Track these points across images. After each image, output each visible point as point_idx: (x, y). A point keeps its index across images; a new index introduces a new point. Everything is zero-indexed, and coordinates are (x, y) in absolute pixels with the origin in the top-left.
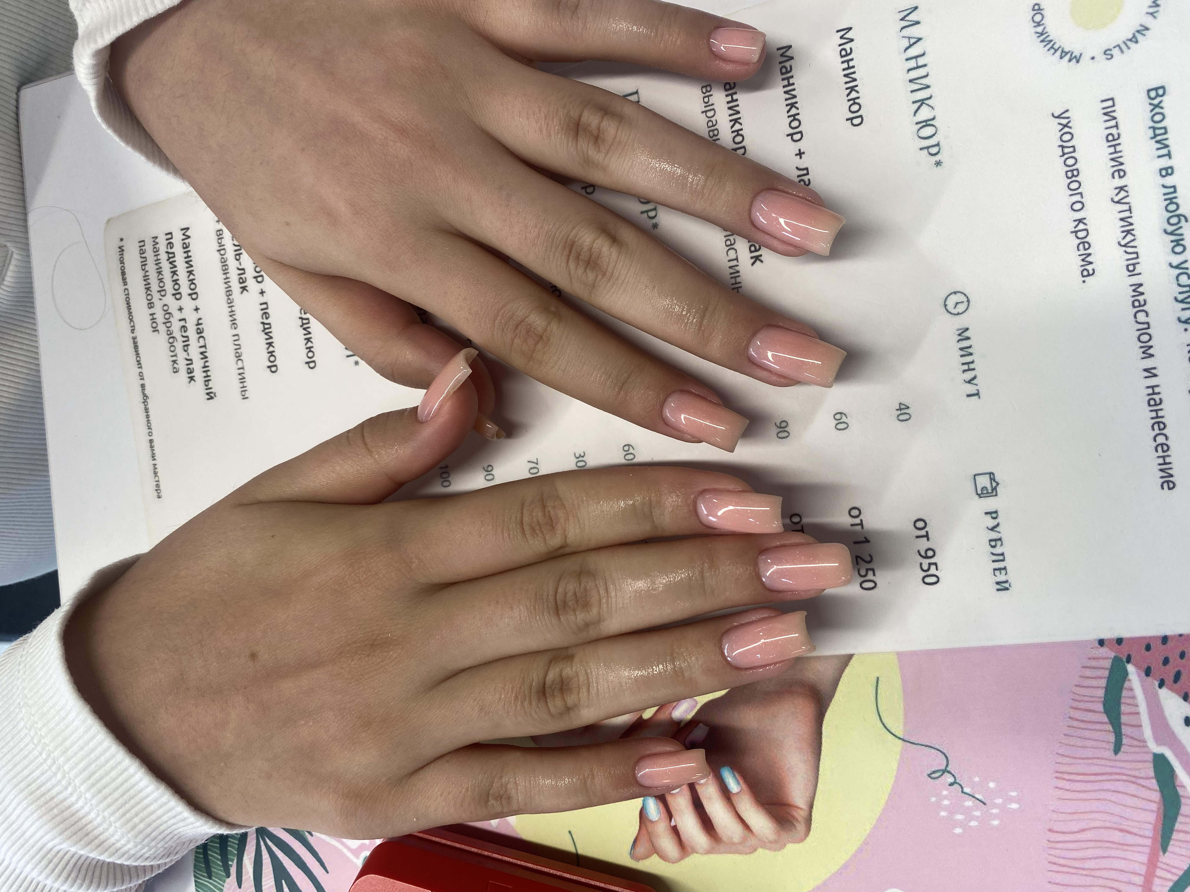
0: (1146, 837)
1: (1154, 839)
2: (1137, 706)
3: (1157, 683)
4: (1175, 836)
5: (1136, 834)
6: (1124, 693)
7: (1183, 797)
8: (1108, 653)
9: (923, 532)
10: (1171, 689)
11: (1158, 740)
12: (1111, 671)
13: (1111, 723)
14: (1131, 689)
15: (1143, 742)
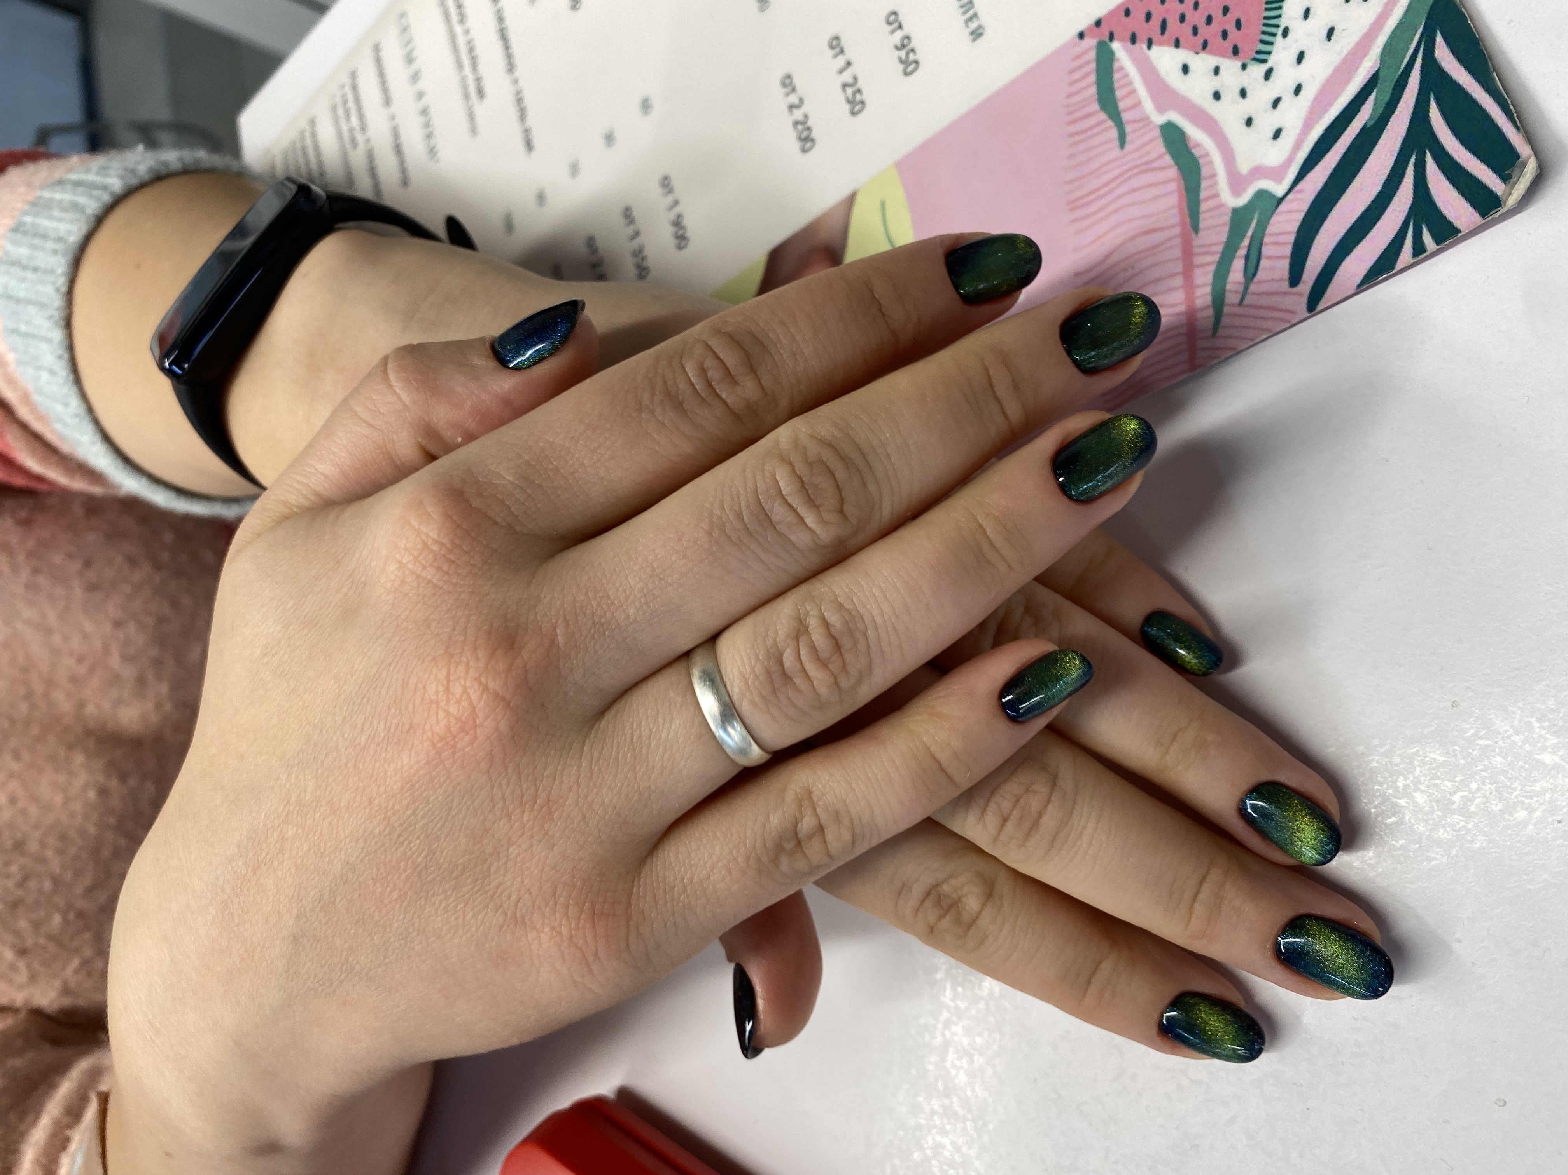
0: (1173, 226)
1: (1183, 224)
2: (1130, 83)
3: (1145, 46)
4: (1203, 207)
5: (1162, 229)
6: (1116, 76)
7: (1202, 156)
8: (1090, 42)
9: (896, 25)
10: (1161, 44)
11: (1161, 108)
12: (1098, 60)
13: (1111, 117)
14: (1121, 68)
15: (1145, 120)
